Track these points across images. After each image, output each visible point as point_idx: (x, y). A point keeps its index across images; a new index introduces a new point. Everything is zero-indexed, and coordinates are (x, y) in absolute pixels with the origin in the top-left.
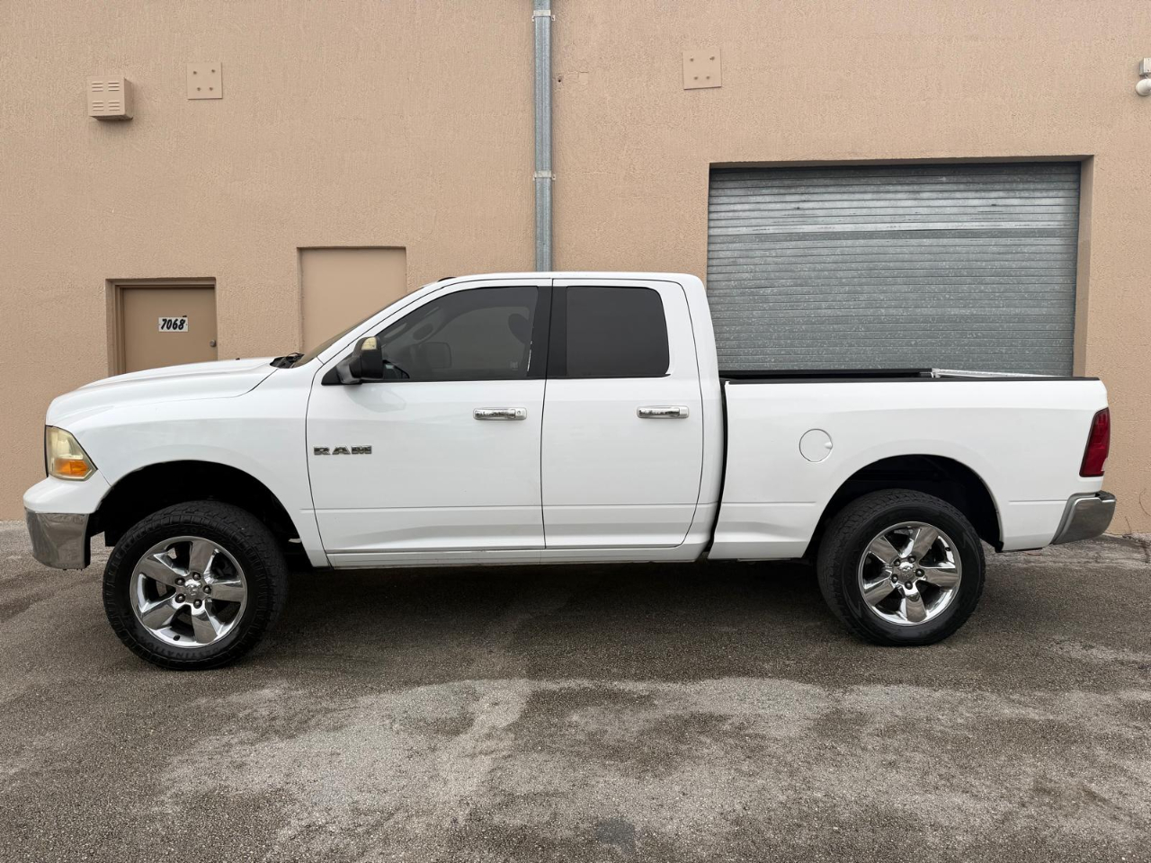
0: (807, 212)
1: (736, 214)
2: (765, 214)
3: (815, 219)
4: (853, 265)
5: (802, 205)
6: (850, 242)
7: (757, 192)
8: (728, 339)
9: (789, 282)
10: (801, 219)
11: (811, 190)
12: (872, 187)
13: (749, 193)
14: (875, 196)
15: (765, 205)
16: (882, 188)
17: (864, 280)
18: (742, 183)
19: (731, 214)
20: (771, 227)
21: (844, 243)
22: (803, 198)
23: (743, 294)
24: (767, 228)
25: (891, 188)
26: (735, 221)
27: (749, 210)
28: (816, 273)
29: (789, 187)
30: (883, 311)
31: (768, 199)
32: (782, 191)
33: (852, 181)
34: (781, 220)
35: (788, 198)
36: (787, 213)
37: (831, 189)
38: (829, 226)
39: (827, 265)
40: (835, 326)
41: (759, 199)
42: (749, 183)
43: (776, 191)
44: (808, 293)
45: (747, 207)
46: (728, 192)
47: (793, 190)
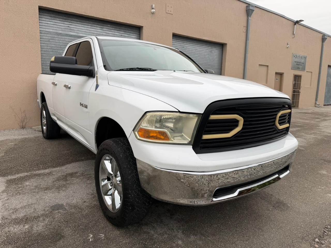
1: (49, 25)
2: (58, 27)
5: (70, 26)
10: (70, 30)
11: (72, 21)
12: (90, 24)
13: (52, 19)
14: (91, 27)
16: (93, 25)
18: (50, 15)
19: (46, 24)
20: (60, 31)
22: (70, 24)
24: (59, 31)
25: (95, 25)
26: (48, 27)
27: (53, 24)
29: (65, 19)
31: (59, 22)
32: (63, 20)
33: (84, 21)
34: (64, 29)
35: (65, 23)
36: (65, 27)
37: (78, 23)
41: (56, 21)
43: (61, 20)
45: (52, 23)
47: (67, 21)
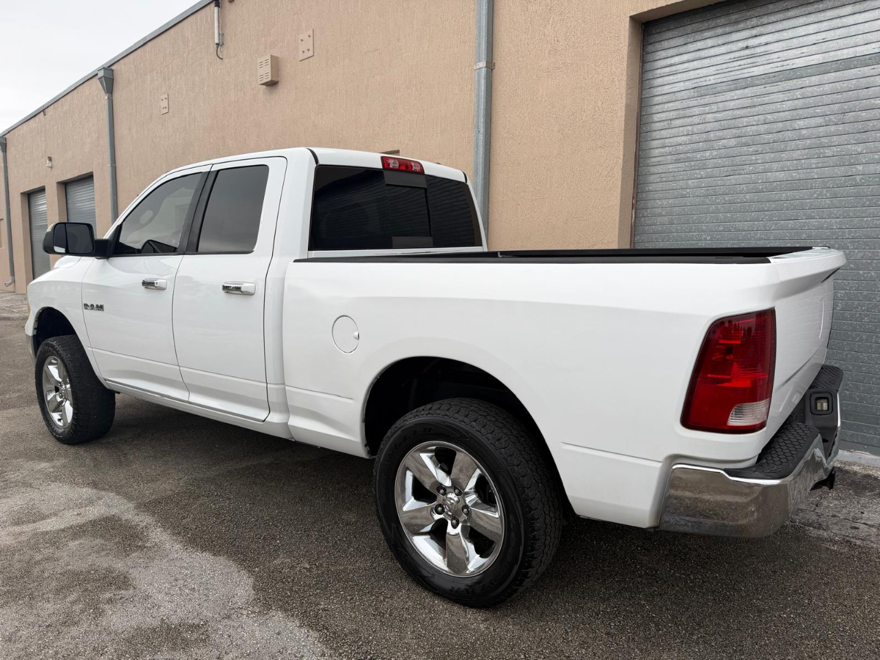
0: (758, 50)
3: (767, 57)
4: (818, 110)
6: (815, 80)
7: (698, 36)
8: (660, 215)
9: (733, 142)
15: (706, 51)
17: (833, 128)
21: (807, 81)
23: (677, 161)
28: (766, 126)
30: (860, 168)
38: (785, 63)
39: (782, 114)
40: (789, 193)
42: (689, 28)
44: (756, 153)
46: (666, 44)
